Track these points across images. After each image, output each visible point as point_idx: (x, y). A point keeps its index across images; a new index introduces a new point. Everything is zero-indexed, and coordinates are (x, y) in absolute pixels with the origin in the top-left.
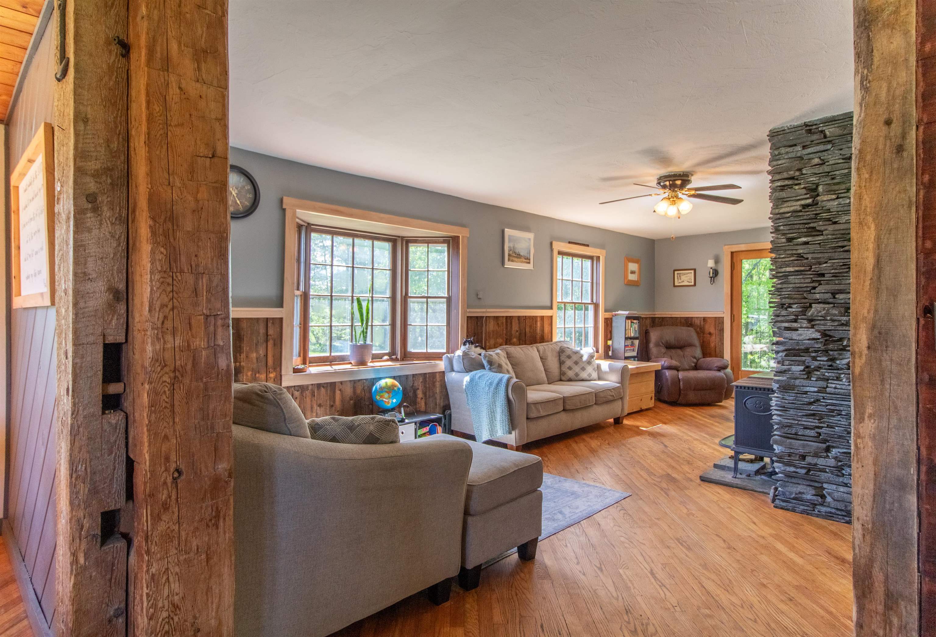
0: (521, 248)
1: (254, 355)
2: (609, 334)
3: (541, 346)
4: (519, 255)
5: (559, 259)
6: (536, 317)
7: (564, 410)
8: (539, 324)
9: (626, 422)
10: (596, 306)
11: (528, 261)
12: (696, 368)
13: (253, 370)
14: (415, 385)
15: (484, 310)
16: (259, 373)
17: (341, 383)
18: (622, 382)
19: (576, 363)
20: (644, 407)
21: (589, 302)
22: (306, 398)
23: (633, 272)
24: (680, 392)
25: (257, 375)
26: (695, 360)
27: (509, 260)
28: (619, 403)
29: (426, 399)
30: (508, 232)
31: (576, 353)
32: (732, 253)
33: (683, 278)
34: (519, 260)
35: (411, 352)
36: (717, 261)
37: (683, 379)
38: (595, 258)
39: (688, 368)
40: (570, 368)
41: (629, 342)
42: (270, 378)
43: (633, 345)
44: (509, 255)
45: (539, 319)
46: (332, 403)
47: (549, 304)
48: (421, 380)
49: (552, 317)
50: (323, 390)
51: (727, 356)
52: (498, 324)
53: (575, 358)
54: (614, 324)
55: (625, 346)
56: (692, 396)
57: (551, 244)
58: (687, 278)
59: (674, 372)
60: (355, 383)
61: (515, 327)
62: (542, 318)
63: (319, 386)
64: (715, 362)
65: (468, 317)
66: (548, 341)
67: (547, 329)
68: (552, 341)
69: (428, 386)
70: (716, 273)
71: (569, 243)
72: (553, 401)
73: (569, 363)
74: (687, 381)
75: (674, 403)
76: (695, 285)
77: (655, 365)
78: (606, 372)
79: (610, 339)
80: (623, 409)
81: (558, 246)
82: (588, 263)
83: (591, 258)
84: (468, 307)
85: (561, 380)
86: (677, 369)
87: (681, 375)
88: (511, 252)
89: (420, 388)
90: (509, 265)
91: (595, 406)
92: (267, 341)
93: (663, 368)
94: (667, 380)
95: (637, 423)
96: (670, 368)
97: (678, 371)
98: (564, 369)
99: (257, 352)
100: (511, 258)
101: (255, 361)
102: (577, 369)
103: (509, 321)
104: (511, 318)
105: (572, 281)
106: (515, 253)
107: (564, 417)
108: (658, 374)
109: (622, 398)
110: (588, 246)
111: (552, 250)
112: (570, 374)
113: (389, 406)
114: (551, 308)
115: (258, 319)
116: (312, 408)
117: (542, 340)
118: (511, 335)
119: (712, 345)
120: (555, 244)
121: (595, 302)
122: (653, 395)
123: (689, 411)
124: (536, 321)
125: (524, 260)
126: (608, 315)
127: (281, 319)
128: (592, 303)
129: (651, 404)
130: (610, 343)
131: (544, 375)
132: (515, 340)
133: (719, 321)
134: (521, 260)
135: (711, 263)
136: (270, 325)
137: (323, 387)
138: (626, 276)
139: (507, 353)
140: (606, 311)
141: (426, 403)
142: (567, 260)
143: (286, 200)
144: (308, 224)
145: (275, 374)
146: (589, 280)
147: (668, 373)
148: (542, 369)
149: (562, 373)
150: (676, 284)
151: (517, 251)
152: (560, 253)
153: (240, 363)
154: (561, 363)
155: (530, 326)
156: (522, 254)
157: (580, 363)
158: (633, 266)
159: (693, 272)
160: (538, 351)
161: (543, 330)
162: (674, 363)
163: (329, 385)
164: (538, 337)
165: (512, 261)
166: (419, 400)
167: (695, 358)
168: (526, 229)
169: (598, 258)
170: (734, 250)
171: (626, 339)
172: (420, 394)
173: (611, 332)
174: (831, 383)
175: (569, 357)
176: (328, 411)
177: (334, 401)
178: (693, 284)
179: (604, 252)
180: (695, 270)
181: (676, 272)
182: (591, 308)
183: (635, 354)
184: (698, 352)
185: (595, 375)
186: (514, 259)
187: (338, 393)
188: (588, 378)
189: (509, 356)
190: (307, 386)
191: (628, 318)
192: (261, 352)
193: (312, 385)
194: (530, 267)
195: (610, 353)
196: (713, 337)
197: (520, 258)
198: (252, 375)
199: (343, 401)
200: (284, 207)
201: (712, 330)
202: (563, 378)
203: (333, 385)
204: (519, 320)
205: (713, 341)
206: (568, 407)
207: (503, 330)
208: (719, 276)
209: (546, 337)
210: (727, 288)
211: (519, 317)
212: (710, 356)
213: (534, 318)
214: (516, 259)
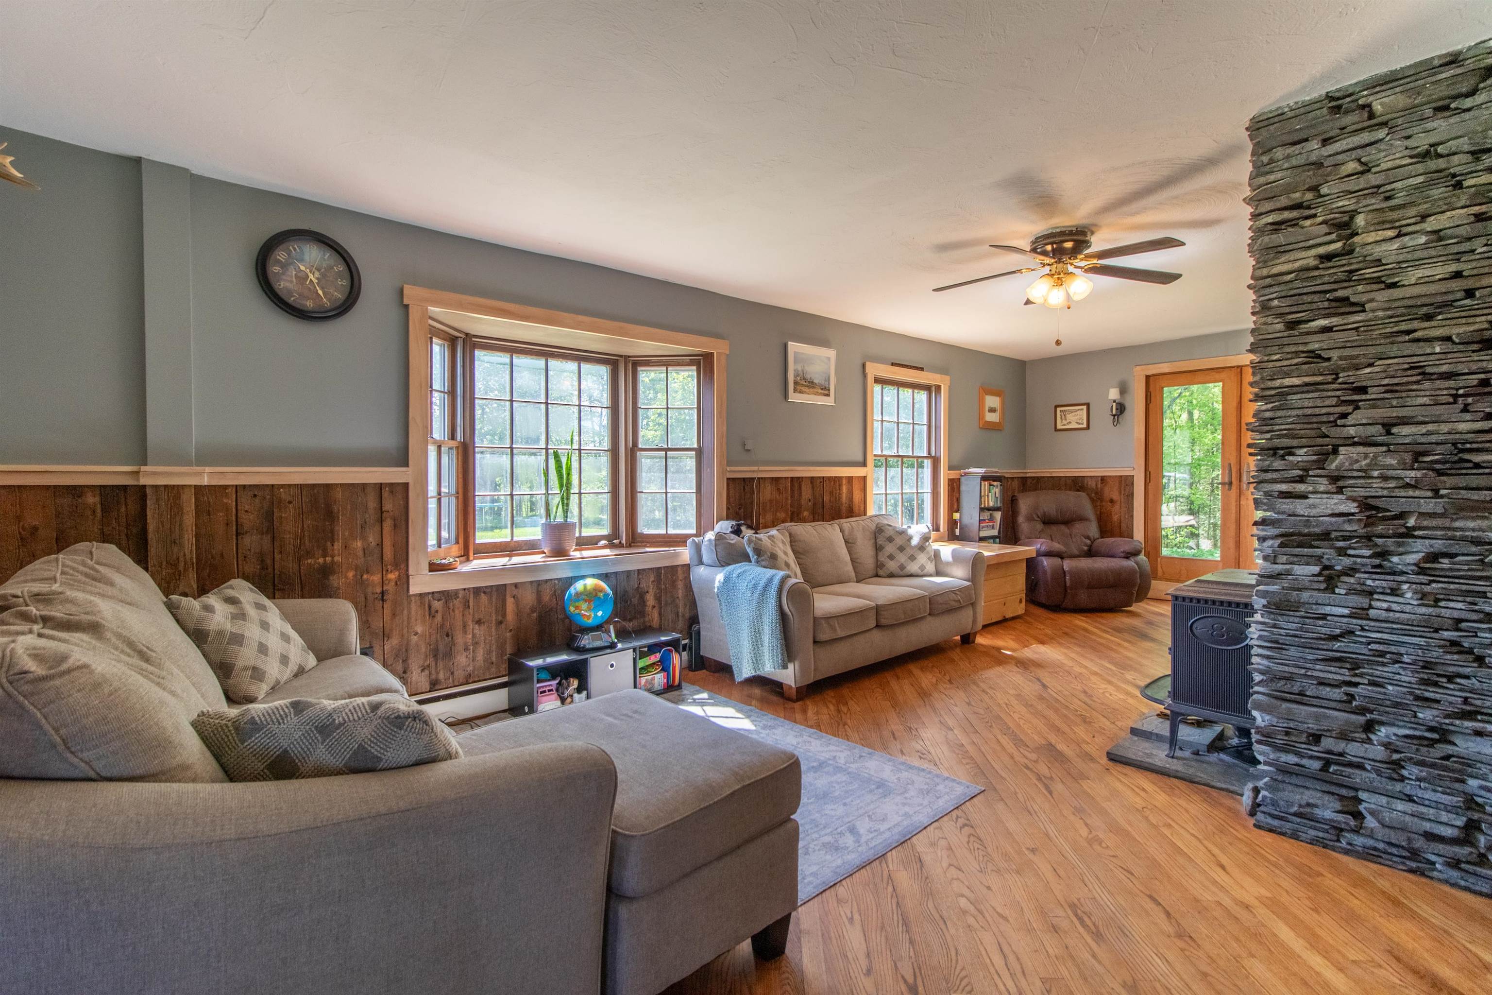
0: (815, 372)
1: (359, 544)
2: (955, 503)
3: (846, 523)
4: (812, 383)
5: (877, 388)
6: (841, 478)
7: (877, 627)
8: (844, 489)
9: (980, 640)
10: (936, 461)
11: (826, 392)
12: (1090, 553)
13: (357, 568)
14: (641, 586)
15: (755, 468)
16: (368, 573)
17: (516, 585)
18: (973, 578)
19: (901, 549)
20: (1009, 615)
21: (925, 454)
22: (453, 610)
23: (992, 410)
24: (1066, 591)
25: (365, 576)
26: (1088, 542)
27: (795, 391)
28: (970, 612)
29: (661, 608)
30: (794, 347)
31: (903, 533)
32: (1148, 377)
33: (1070, 417)
34: (811, 390)
35: (642, 534)
36: (1123, 391)
37: (1070, 572)
38: (933, 389)
39: (1076, 552)
40: (891, 557)
41: (986, 515)
42: (390, 580)
43: (992, 519)
44: (796, 383)
45: (844, 482)
46: (500, 618)
47: (860, 458)
48: (652, 579)
49: (865, 478)
50: (484, 598)
51: (1139, 534)
52: (778, 489)
53: (899, 541)
54: (963, 488)
55: (980, 521)
56: (1083, 598)
57: (864, 366)
58: (1075, 418)
59: (1057, 561)
60: (539, 585)
61: (806, 493)
62: (850, 479)
63: (477, 591)
64: (1120, 544)
65: (728, 479)
66: (859, 516)
67: (857, 496)
68: (865, 515)
69: (663, 587)
70: (1121, 408)
71: (893, 364)
72: (860, 613)
73: (889, 549)
74: (1077, 576)
75: (1057, 608)
76: (1088, 427)
77: (1027, 550)
78: (948, 563)
79: (957, 511)
80: (974, 621)
81: (874, 370)
82: (922, 397)
83: (927, 388)
84: (729, 463)
85: (877, 576)
86: (1060, 556)
87: (1067, 564)
88: (799, 379)
89: (651, 590)
90: (794, 397)
91: (929, 618)
92: (381, 521)
93: (1039, 554)
94: (1045, 572)
95: (999, 643)
96: (1049, 554)
97: (1062, 558)
98: (882, 558)
99: (364, 538)
100: (799, 388)
101: (361, 553)
102: (902, 558)
103: (796, 485)
104: (799, 479)
105: (898, 423)
106: (805, 380)
107: (877, 636)
108: (1031, 564)
109: (973, 605)
110: (922, 369)
111: (865, 375)
112: (892, 566)
113: (590, 622)
114: (864, 464)
115: (364, 486)
116: (464, 627)
117: (851, 513)
118: (800, 506)
119: (1115, 518)
120: (869, 365)
121: (933, 455)
122: (1024, 596)
123: (1079, 621)
124: (840, 486)
125: (820, 391)
126: (954, 474)
127: (406, 485)
128: (929, 456)
129: (1020, 609)
130: (956, 516)
131: (850, 568)
132: (806, 514)
133: (1126, 482)
134: (816, 390)
135: (1114, 394)
136: (386, 494)
137: (484, 593)
138: (981, 416)
139: (790, 535)
140: (950, 468)
141: (660, 614)
142: (890, 392)
143: (408, 290)
144: (467, 334)
145: (397, 573)
146: (925, 421)
147: (1046, 562)
148: (848, 558)
149: (879, 565)
150: (1059, 427)
151: (808, 377)
152: (878, 380)
153: (333, 557)
154: (878, 549)
155: (831, 493)
156: (816, 381)
157: (908, 549)
158: (992, 401)
159: (1085, 407)
160: (842, 531)
161: (851, 499)
162: (1057, 546)
163: (494, 589)
164: (844, 509)
165: (800, 392)
166: (649, 609)
167: (1088, 538)
168: (823, 343)
169: (938, 388)
170: (1150, 373)
171: (982, 510)
172: (650, 600)
173: (958, 500)
174: (1378, 600)
175: (890, 540)
176: (493, 630)
177: (504, 615)
178: (1085, 426)
179: (947, 378)
180: (1088, 405)
181: (1059, 409)
182: (928, 463)
183: (995, 532)
184: (1093, 530)
185: (930, 567)
186: (803, 389)
187: (510, 602)
188: (919, 572)
189: (793, 541)
190: (456, 593)
191: (984, 478)
192: (371, 539)
193: (465, 589)
194: (829, 401)
195: (957, 532)
196: (1117, 507)
197: (814, 388)
198: (355, 576)
199: (518, 613)
200: (406, 302)
201: (1115, 496)
202: (881, 572)
203: (501, 589)
204: (812, 483)
205: (1117, 513)
206: (883, 622)
207: (787, 499)
208: (1127, 413)
209: (856, 509)
210: (1139, 431)
211: (812, 479)
212: (1112, 536)
213: (837, 480)
214: (806, 390)
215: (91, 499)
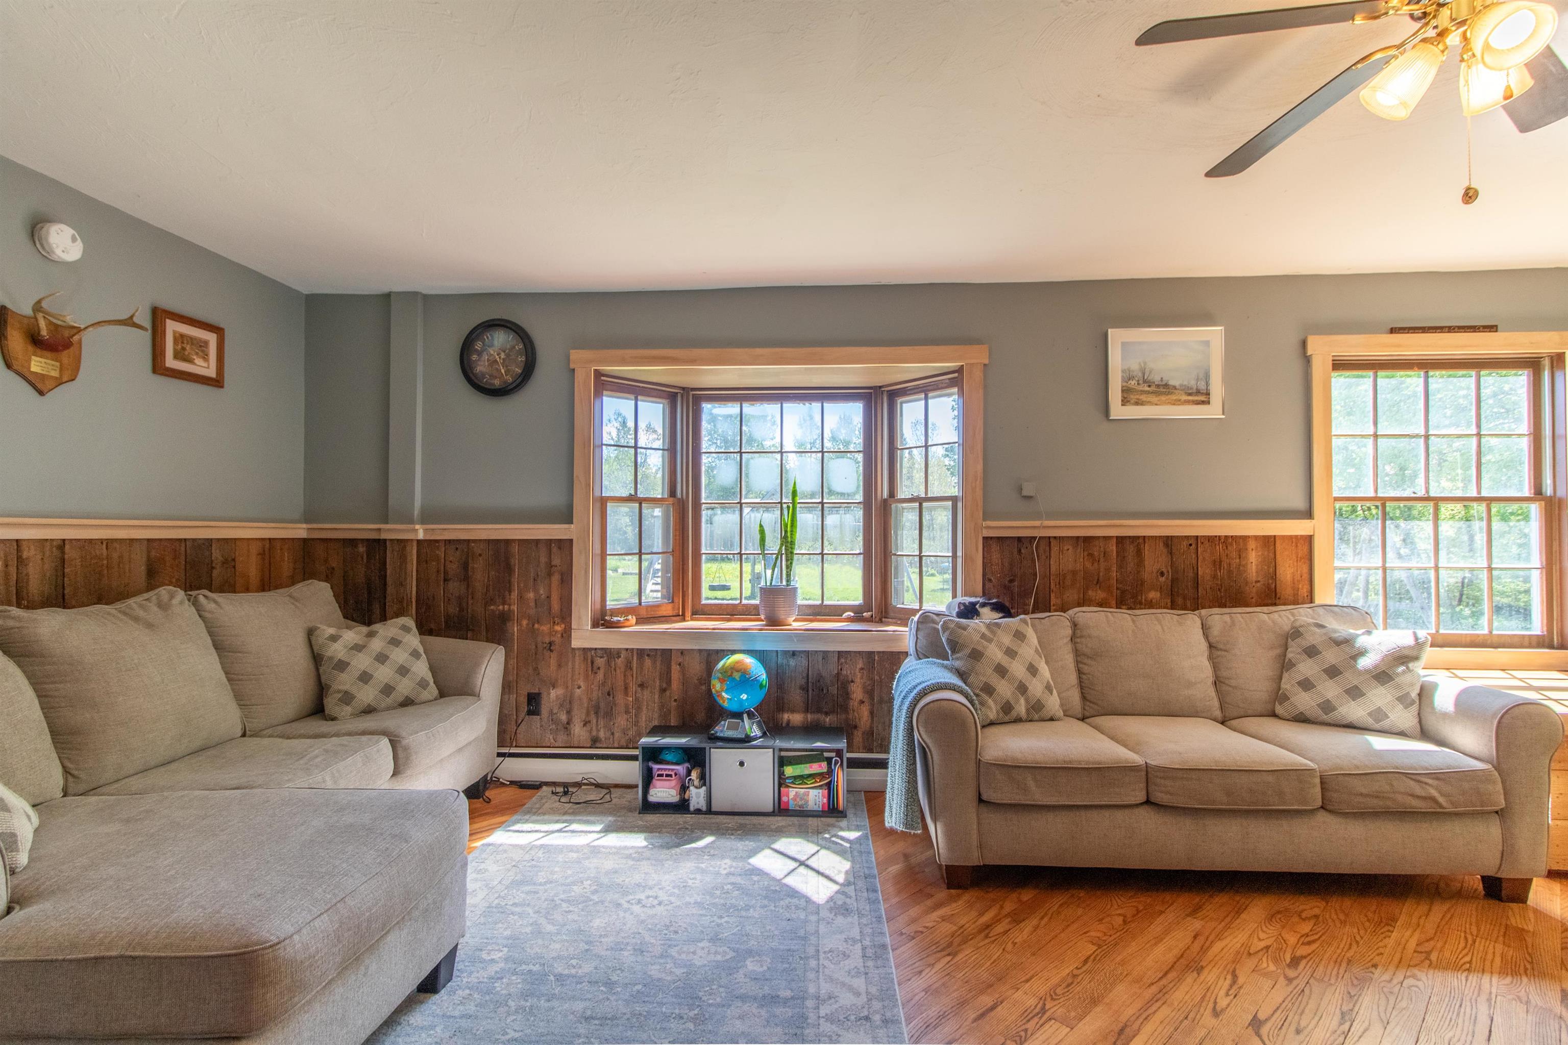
0: (1173, 369)
1: (531, 595)
4: (1166, 386)
6: (1245, 538)
7: (1148, 802)
8: (1254, 557)
9: (1542, 899)
11: (1203, 398)
13: (529, 618)
14: (844, 672)
15: (1037, 523)
16: (538, 623)
17: (682, 652)
18: (1501, 758)
19: (1333, 672)
21: (1526, 492)
22: (615, 670)
25: (536, 626)
27: (1126, 401)
28: (1486, 829)
29: (873, 705)
30: (1124, 336)
31: (1347, 642)
34: (1163, 398)
38: (1546, 363)
40: (1306, 685)
42: (556, 632)
44: (1127, 391)
45: (1253, 544)
46: (664, 685)
47: (1299, 503)
48: (861, 665)
49: (1309, 539)
50: (648, 662)
52: (1091, 555)
53: (1331, 657)
57: (1304, 344)
60: (709, 655)
61: (1155, 561)
62: (1269, 542)
63: (641, 653)
65: (986, 539)
67: (1287, 570)
69: (877, 678)
71: (1393, 331)
73: (1306, 668)
78: (1445, 715)
80: (1506, 854)
81: (1331, 347)
82: (1520, 381)
83: (1532, 364)
84: (989, 516)
85: (1274, 715)
88: (1133, 383)
89: (858, 680)
90: (1118, 411)
92: (550, 575)
98: (1287, 684)
99: (536, 591)
100: (1133, 397)
101: (532, 604)
102: (1330, 690)
103: (1130, 548)
104: (1138, 542)
105: (1427, 437)
106: (1150, 383)
107: (1148, 821)
110: (1492, 328)
111: (1307, 360)
112: (1304, 701)
113: (726, 705)
114: (1308, 514)
115: (537, 541)
116: (626, 688)
118: (1140, 583)
120: (1318, 341)
121: (1548, 491)
124: (1243, 551)
125: (1185, 398)
127: (571, 540)
128: (1537, 497)
132: (1153, 594)
134: (1174, 397)
136: (555, 549)
137: (648, 655)
139: (1075, 626)
141: (872, 713)
143: (575, 355)
144: (683, 389)
145: (563, 626)
146: (1523, 430)
148: (1204, 675)
149: (1279, 696)
151: (1156, 379)
153: (510, 605)
154: (1284, 665)
155: (1217, 562)
156: (1174, 382)
157: (1348, 675)
161: (1268, 573)
163: (659, 653)
165: (1137, 403)
166: (854, 704)
168: (1196, 318)
169: (1561, 359)
172: (857, 692)
175: (1311, 652)
176: (657, 696)
177: (669, 682)
182: (1532, 511)
185: (1404, 718)
186: (1143, 397)
187: (675, 668)
188: (1370, 722)
189: (1079, 635)
190: (618, 652)
192: (541, 592)
193: (627, 649)
194: (1213, 411)
197: (1169, 393)
198: (527, 624)
199: (682, 683)
200: (572, 366)
202: (1279, 710)
203: (666, 654)
204: (1167, 545)
206: (1160, 797)
207: (1108, 570)
209: (1286, 591)
211: (1169, 542)
213: (1226, 541)
214: (1154, 399)
215: (362, 549)
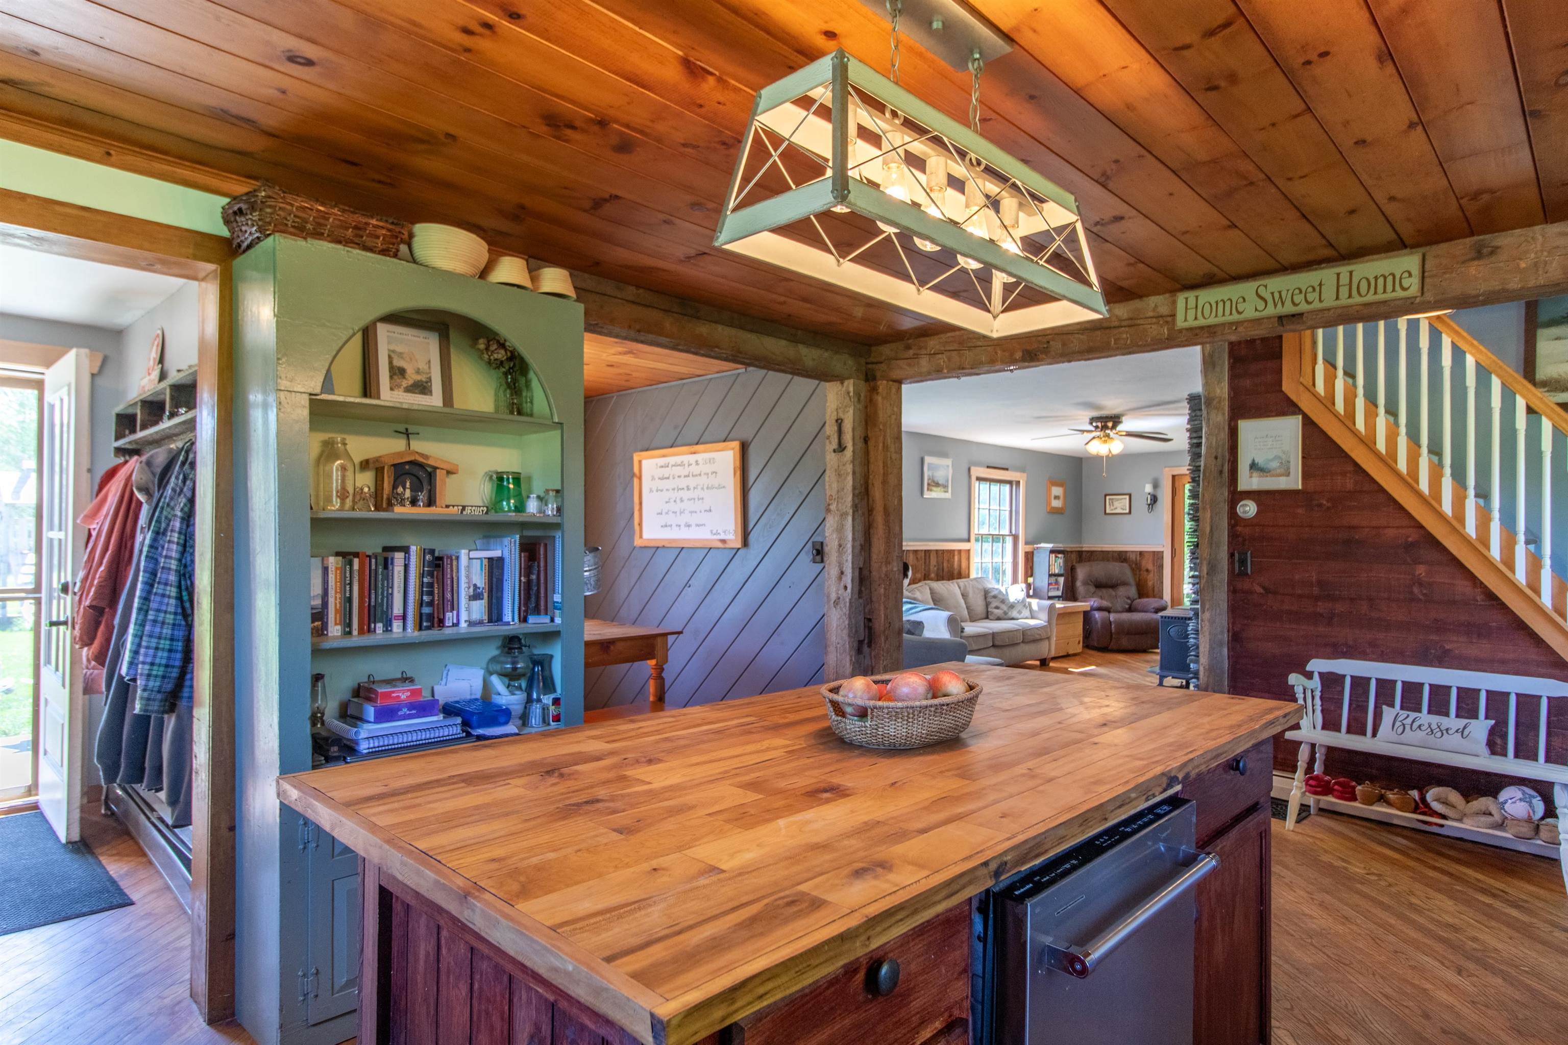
0: (940, 476)
2: (1030, 571)
3: (962, 582)
4: (938, 483)
5: (976, 484)
6: (954, 551)
7: (994, 646)
8: (956, 558)
9: (1051, 664)
10: (1016, 538)
11: (946, 489)
12: (1130, 610)
18: (1049, 621)
20: (1071, 652)
21: (1007, 532)
23: (1056, 497)
24: (1111, 636)
26: (1129, 601)
27: (928, 489)
28: (1046, 643)
30: (928, 460)
32: (1174, 477)
33: (1116, 504)
34: (938, 489)
36: (1156, 486)
37: (1115, 622)
38: (1014, 483)
39: (1119, 609)
40: (997, 608)
41: (1053, 580)
43: (1057, 583)
44: (928, 484)
45: (956, 553)
47: (965, 536)
49: (969, 551)
51: (1167, 596)
53: (1001, 597)
54: (1035, 559)
55: (1049, 584)
56: (1125, 642)
57: (969, 470)
58: (1120, 505)
59: (1105, 614)
61: (933, 561)
62: (960, 551)
64: (1152, 603)
66: (965, 578)
67: (964, 564)
68: (970, 577)
70: (1154, 499)
71: (988, 467)
72: (983, 636)
73: (995, 602)
74: (1120, 624)
75: (1104, 649)
76: (1130, 512)
77: (1082, 606)
78: (1036, 612)
79: (1031, 576)
80: (1049, 650)
81: (977, 472)
82: (1007, 488)
83: (1010, 482)
85: (985, 617)
86: (1108, 610)
87: (1113, 617)
88: (930, 481)
90: (927, 495)
91: (1022, 645)
93: (1093, 609)
94: (1096, 622)
95: (1065, 666)
96: (1100, 609)
97: (1109, 612)
98: (990, 607)
100: (930, 487)
102: (1004, 608)
103: (927, 555)
104: (930, 551)
105: (990, 510)
106: (934, 481)
108: (1087, 615)
109: (1048, 638)
110: (1007, 469)
111: (970, 476)
112: (997, 612)
114: (969, 540)
117: (960, 576)
118: (929, 570)
119: (1150, 584)
120: (973, 469)
121: (1014, 532)
122: (1081, 639)
123: (1121, 657)
124: (954, 556)
125: (943, 489)
126: (1029, 548)
128: (1011, 534)
129: (1079, 648)
130: (1030, 580)
131: (966, 612)
132: (935, 575)
133: (1157, 556)
134: (940, 489)
135: (1149, 488)
138: (1048, 503)
139: (930, 589)
140: (1027, 543)
142: (985, 487)
146: (1008, 508)
147: (1097, 615)
148: (964, 606)
149: (988, 612)
150: (1108, 511)
151: (936, 480)
152: (979, 479)
154: (986, 601)
155: (948, 561)
156: (940, 482)
157: (1007, 602)
158: (1057, 491)
159: (1127, 497)
160: (958, 587)
161: (960, 566)
162: (1105, 603)
164: (956, 572)
165: (931, 490)
167: (1129, 598)
168: (943, 454)
169: (1018, 483)
170: (1175, 473)
171: (1050, 575)
173: (1032, 568)
178: (1127, 511)
179: (1025, 475)
180: (1130, 495)
181: (1108, 498)
182: (1009, 541)
183: (1059, 593)
184: (1133, 591)
185: (1026, 613)
186: (933, 488)
188: (1018, 616)
189: (932, 592)
191: (1052, 552)
194: (948, 495)
195: (1031, 592)
196: (1151, 575)
197: (939, 487)
201: (1150, 567)
202: (989, 616)
204: (937, 554)
205: (1151, 580)
206: (997, 643)
207: (922, 564)
208: (1159, 502)
209: (963, 572)
210: (1167, 517)
211: (937, 551)
212: (1148, 597)
213: (951, 552)
